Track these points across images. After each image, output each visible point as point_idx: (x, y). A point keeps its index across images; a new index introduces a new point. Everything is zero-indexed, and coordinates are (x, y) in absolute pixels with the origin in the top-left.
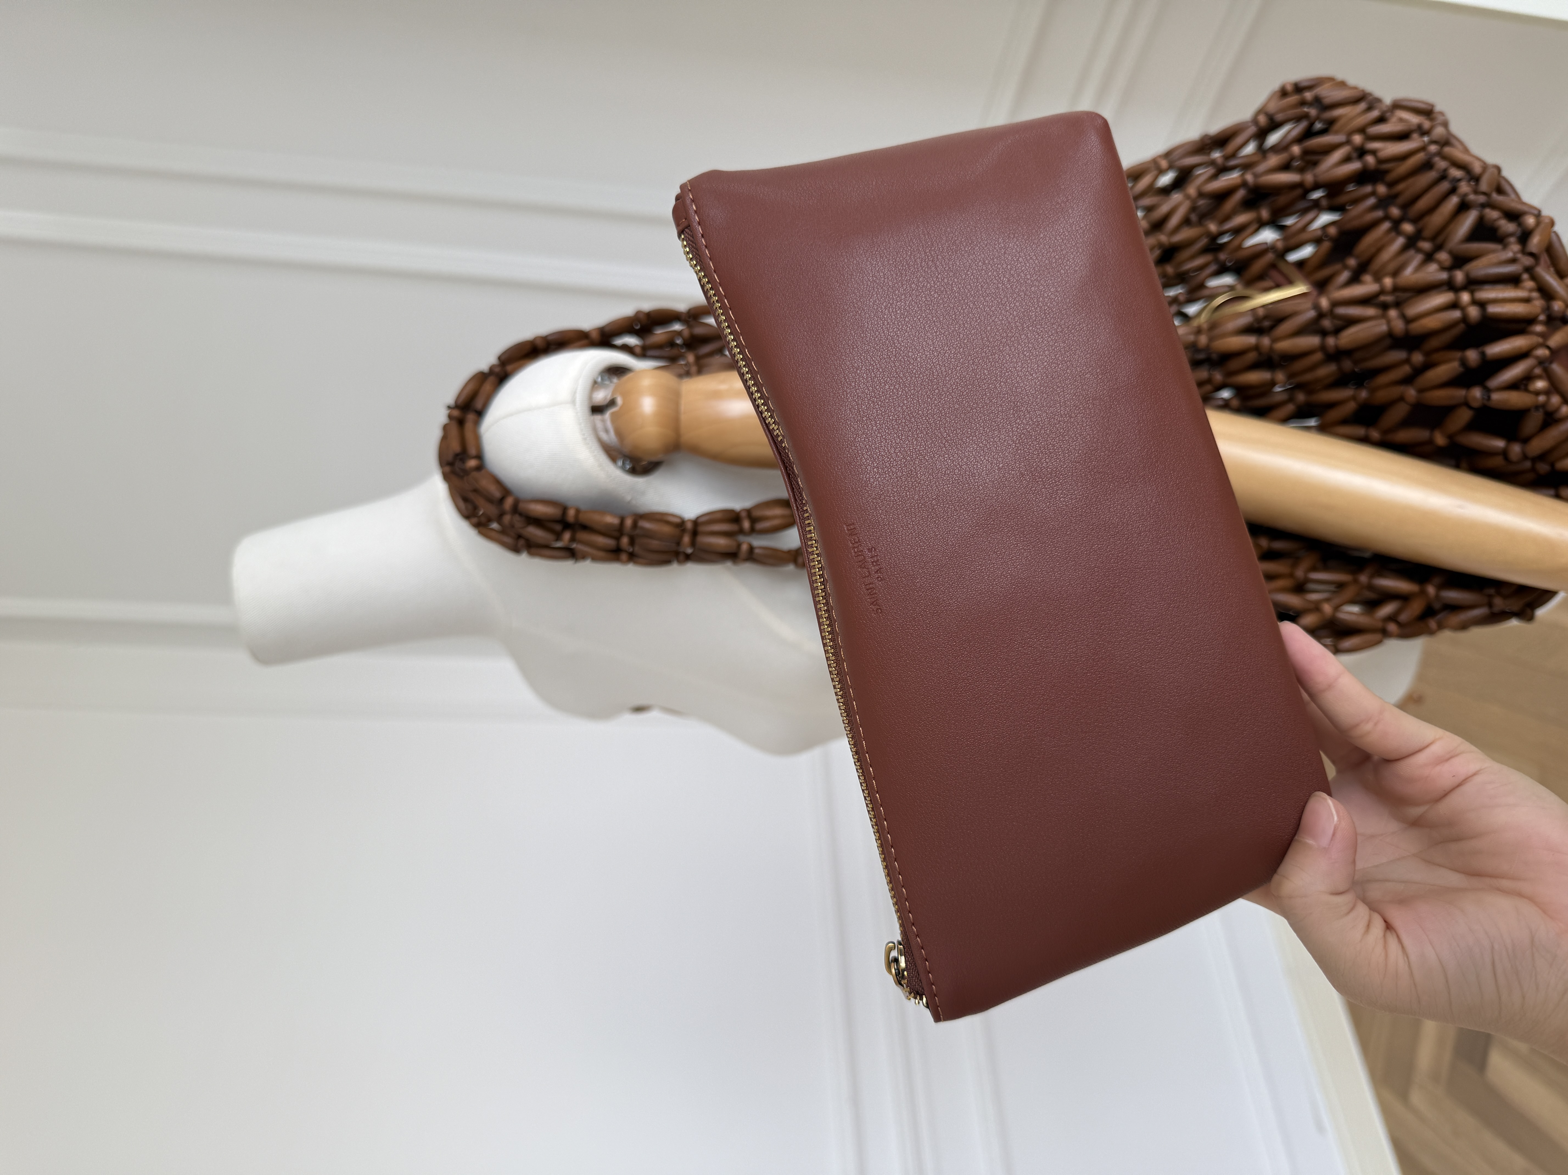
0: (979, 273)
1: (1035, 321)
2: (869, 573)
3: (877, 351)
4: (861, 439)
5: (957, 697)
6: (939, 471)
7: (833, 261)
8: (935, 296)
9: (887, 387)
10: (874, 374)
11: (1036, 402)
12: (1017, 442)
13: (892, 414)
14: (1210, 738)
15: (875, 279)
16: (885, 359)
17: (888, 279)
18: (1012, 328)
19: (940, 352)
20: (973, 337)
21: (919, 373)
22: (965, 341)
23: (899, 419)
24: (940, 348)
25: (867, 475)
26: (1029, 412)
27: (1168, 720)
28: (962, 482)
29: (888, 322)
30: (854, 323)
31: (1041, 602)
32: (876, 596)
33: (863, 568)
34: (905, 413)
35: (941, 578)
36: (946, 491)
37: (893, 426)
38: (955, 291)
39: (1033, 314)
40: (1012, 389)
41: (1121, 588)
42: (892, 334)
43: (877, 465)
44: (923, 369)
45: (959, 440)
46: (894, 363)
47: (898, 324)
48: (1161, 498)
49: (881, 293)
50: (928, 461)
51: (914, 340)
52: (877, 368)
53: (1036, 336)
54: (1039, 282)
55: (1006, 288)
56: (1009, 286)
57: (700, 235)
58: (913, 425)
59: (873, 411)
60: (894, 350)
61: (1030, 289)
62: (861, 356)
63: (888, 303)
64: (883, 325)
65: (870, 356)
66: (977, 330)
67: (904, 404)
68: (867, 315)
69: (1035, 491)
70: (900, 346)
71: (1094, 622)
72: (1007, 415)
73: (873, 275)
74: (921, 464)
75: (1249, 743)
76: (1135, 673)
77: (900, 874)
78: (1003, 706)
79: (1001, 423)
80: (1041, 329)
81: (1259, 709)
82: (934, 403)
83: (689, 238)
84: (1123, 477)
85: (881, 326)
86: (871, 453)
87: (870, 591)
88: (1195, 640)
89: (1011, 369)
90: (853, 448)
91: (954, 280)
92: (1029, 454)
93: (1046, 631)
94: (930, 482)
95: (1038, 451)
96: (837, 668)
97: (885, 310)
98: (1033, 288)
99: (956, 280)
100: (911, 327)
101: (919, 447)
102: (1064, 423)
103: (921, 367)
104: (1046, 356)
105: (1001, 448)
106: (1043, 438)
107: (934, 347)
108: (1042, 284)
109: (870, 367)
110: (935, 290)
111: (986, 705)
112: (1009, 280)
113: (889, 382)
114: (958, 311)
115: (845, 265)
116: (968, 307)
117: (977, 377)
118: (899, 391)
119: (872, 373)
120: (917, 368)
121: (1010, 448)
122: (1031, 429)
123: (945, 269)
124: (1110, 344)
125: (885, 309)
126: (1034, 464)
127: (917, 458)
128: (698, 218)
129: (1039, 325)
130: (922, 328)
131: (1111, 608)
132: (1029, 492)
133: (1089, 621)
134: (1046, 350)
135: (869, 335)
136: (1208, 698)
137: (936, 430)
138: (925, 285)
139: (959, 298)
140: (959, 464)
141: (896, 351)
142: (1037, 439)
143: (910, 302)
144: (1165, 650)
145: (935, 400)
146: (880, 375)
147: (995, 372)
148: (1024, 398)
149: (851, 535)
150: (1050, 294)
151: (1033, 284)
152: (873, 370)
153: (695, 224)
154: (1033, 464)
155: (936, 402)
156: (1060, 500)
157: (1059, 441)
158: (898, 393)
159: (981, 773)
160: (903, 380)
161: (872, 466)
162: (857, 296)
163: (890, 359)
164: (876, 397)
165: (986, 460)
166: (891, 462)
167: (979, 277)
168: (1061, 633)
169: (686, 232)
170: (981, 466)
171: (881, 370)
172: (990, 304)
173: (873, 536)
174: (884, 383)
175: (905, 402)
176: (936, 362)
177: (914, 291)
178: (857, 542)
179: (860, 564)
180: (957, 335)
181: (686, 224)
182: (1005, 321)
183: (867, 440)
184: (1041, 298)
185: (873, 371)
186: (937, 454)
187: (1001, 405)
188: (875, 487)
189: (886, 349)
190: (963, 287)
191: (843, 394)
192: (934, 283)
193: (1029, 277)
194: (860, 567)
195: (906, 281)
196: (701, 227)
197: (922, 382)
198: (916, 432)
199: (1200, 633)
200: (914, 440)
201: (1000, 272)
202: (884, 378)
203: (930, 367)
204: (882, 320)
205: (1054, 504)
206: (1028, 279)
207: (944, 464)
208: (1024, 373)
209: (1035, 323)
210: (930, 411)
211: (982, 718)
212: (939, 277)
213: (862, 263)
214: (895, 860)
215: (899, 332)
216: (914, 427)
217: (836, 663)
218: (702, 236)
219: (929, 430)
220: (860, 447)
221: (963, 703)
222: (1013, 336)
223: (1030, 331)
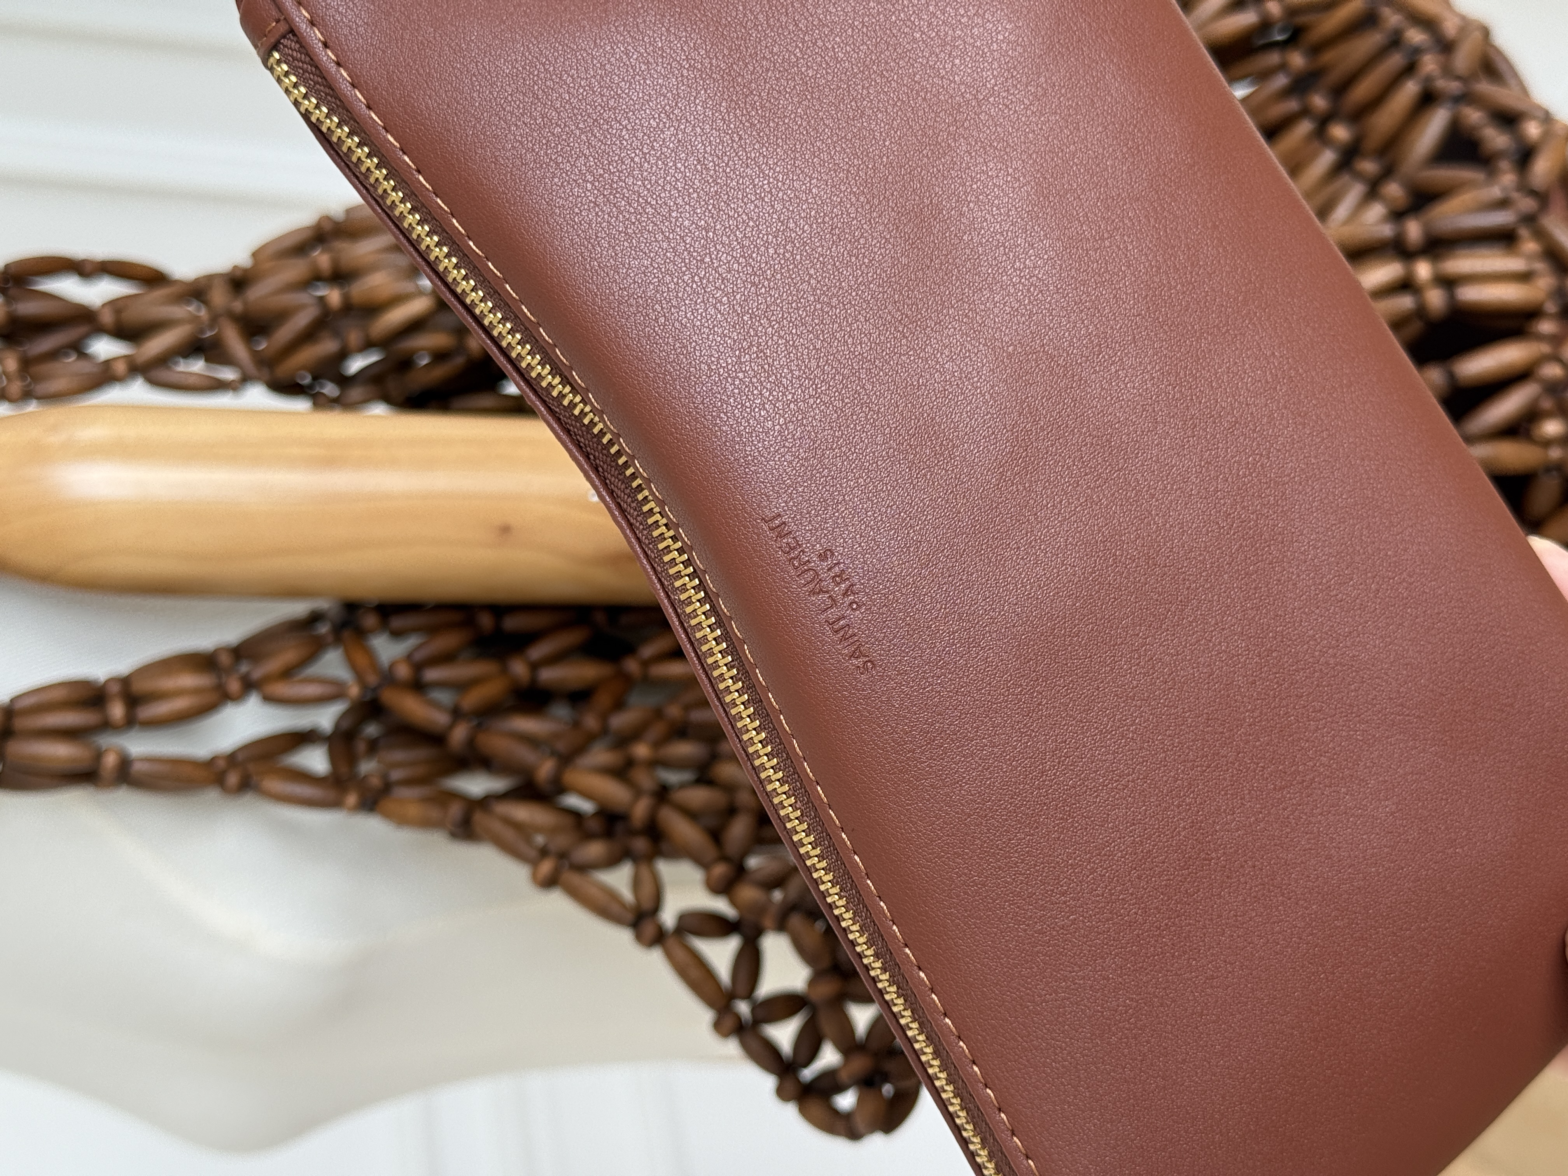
0: (874, 20)
1: (996, 85)
2: (833, 600)
3: (735, 190)
4: (750, 356)
5: (1051, 786)
6: (907, 382)
7: (605, 44)
8: (810, 75)
9: (771, 251)
10: (741, 232)
11: (1039, 225)
12: (1026, 302)
13: (795, 298)
14: (1479, 740)
15: (693, 62)
16: (752, 202)
17: (717, 58)
18: (960, 105)
19: (848, 171)
20: (899, 133)
21: (822, 214)
22: (887, 143)
23: (810, 305)
24: (847, 163)
25: (779, 419)
26: (1033, 245)
27: (1406, 729)
28: (952, 393)
29: (740, 136)
30: (677, 148)
31: (1145, 574)
32: (856, 638)
33: (819, 593)
34: (818, 291)
35: (964, 574)
36: (928, 415)
37: (802, 319)
38: (842, 59)
39: (988, 73)
40: (992, 211)
41: (1267, 516)
42: (753, 155)
43: (793, 397)
44: (828, 206)
45: (926, 319)
46: (773, 206)
47: (759, 134)
48: (1288, 347)
49: (712, 86)
50: (882, 370)
51: (795, 158)
52: (744, 222)
53: (1005, 111)
54: (983, 18)
55: (929, 37)
56: (934, 34)
57: (320, 45)
58: (838, 310)
59: (758, 300)
60: (766, 182)
61: (971, 31)
62: (708, 205)
63: (731, 101)
64: (733, 141)
65: (725, 202)
66: (902, 119)
67: (811, 276)
68: (698, 130)
69: (1080, 381)
70: (774, 173)
71: (1241, 588)
72: (996, 258)
73: (687, 57)
74: (872, 377)
75: (1543, 732)
76: (1332, 661)
77: (1028, 1157)
78: (1133, 781)
79: (989, 274)
80: (1010, 98)
81: (1543, 669)
82: (864, 263)
83: (292, 56)
84: (1218, 325)
85: (728, 145)
86: (776, 377)
87: (842, 633)
88: (1411, 577)
89: (979, 176)
90: (741, 375)
91: (834, 39)
92: (1053, 319)
93: (1168, 626)
94: (898, 406)
95: (1067, 310)
96: (799, 805)
97: (729, 115)
98: (976, 29)
99: (838, 39)
100: (784, 136)
101: (859, 347)
102: (1096, 250)
103: (822, 203)
104: (1031, 142)
105: (1002, 318)
106: (1069, 285)
107: (835, 164)
108: (989, 21)
109: (731, 222)
110: (806, 64)
111: (1104, 786)
112: (930, 24)
113: (772, 242)
114: (858, 93)
115: (630, 47)
116: (873, 83)
117: (925, 201)
118: (796, 254)
119: (738, 233)
120: (816, 206)
121: (1017, 315)
122: (1044, 274)
123: (812, 23)
124: (1130, 102)
125: (728, 113)
126: (1067, 334)
127: (863, 368)
128: (309, 13)
129: (1005, 91)
130: (804, 135)
131: (1262, 555)
132: (1072, 384)
133: (1234, 589)
134: (1028, 133)
135: (711, 164)
136: (1459, 672)
137: (881, 310)
138: (787, 57)
139: (853, 69)
140: (937, 362)
141: (769, 183)
142: (1058, 289)
143: (768, 94)
144: (1367, 606)
145: (864, 256)
146: (752, 232)
147: (953, 186)
148: (1017, 222)
149: (781, 536)
150: (1007, 34)
151: (972, 22)
152: (737, 226)
153: (304, 27)
154: (1064, 334)
155: (866, 261)
156: (1126, 387)
157: (1096, 284)
158: (794, 259)
159: (1128, 915)
160: (796, 232)
161: (785, 399)
162: (668, 99)
163: (763, 200)
164: (755, 273)
165: (984, 345)
166: (816, 385)
167: (877, 27)
168: (1192, 622)
169: (285, 46)
170: (978, 358)
171: (751, 224)
172: (910, 71)
173: (822, 530)
174: (764, 245)
175: (812, 272)
176: (847, 188)
177: (770, 72)
178: (795, 548)
179: (811, 586)
180: (870, 134)
181: (283, 28)
182: (944, 95)
183: (762, 354)
184: (994, 44)
185: (738, 229)
186: (895, 354)
187: (981, 243)
188: (801, 438)
189: (751, 183)
190: (853, 50)
191: (694, 281)
192: (801, 51)
193: (963, 12)
194: (813, 592)
195: (750, 55)
196: (319, 30)
197: (832, 229)
198: (847, 321)
199: (1415, 562)
200: (846, 336)
201: (911, 12)
202: (761, 235)
203: (839, 200)
204: (728, 134)
205: (1118, 397)
206: (963, 16)
207: (912, 367)
208: (1003, 179)
209: (996, 88)
210: (861, 279)
211: (1105, 813)
212: (806, 38)
213: (661, 38)
214: (1013, 1134)
215: (765, 149)
216: (840, 313)
217: (794, 795)
218: (326, 45)
219: (868, 313)
220: (753, 370)
221: (1064, 794)
222: (966, 119)
223: (993, 104)
